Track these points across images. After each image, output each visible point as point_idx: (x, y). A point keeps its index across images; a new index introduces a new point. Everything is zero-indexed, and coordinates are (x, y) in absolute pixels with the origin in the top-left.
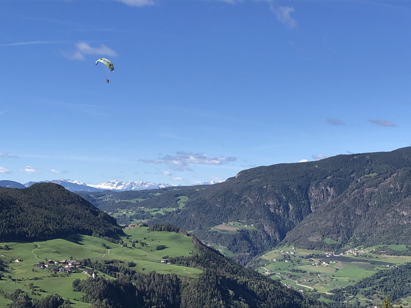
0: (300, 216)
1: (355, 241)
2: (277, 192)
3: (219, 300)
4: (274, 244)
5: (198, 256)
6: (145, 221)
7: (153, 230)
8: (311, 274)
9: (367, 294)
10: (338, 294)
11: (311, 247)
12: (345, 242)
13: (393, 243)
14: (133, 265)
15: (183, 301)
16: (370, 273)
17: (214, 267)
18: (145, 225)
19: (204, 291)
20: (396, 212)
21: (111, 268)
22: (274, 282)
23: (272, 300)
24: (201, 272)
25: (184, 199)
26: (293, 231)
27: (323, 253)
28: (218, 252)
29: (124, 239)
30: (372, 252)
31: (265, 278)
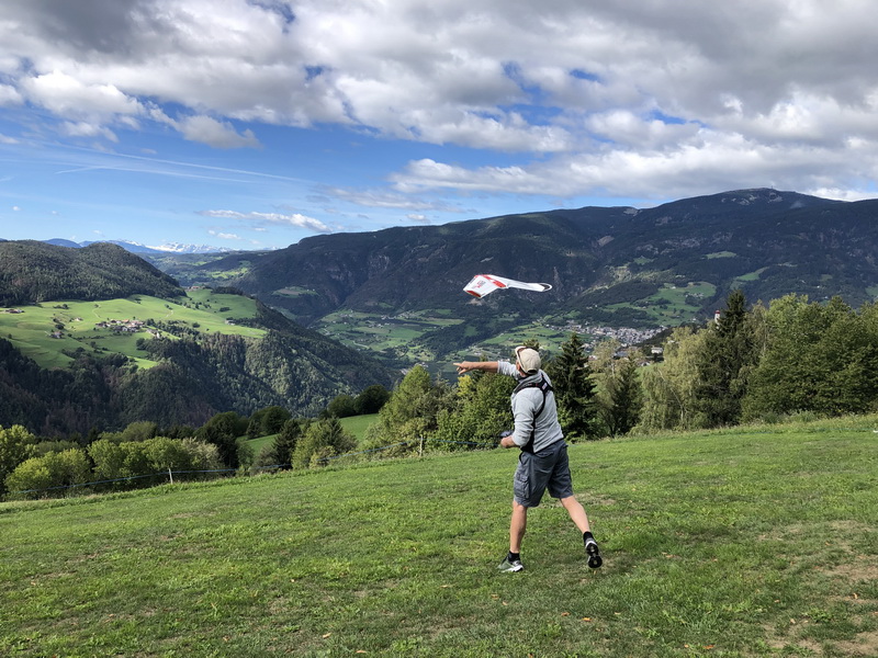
0: (358, 283)
1: (408, 305)
2: (338, 259)
3: (282, 358)
5: (261, 318)
6: (207, 284)
7: (216, 292)
8: (368, 334)
9: (417, 352)
10: (391, 352)
11: (368, 310)
12: (398, 306)
13: (440, 308)
14: (196, 325)
15: (248, 360)
16: (419, 334)
17: (279, 329)
18: (207, 288)
19: (268, 350)
20: (444, 280)
21: (174, 327)
23: (332, 358)
24: (265, 332)
25: (246, 263)
26: (352, 296)
27: (379, 316)
28: (280, 314)
29: (187, 300)
30: (422, 315)
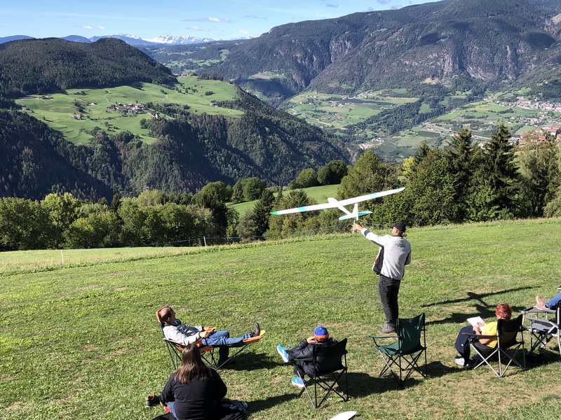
0: (322, 66)
1: (366, 86)
2: (303, 45)
3: (257, 135)
4: (301, 90)
5: (239, 101)
6: (194, 71)
7: (202, 79)
8: (330, 113)
9: (373, 129)
10: (351, 129)
11: (331, 92)
12: (358, 86)
13: (396, 87)
14: (187, 107)
15: (229, 136)
16: (377, 112)
17: (254, 110)
18: (195, 75)
19: (245, 128)
20: (401, 61)
21: (169, 109)
22: (300, 120)
23: (299, 134)
24: (243, 113)
25: (225, 52)
26: (316, 78)
27: (340, 96)
28: (255, 97)
29: (178, 86)
30: (379, 95)
31: (294, 117)
